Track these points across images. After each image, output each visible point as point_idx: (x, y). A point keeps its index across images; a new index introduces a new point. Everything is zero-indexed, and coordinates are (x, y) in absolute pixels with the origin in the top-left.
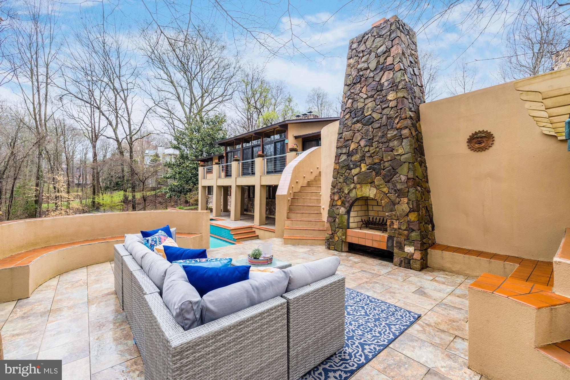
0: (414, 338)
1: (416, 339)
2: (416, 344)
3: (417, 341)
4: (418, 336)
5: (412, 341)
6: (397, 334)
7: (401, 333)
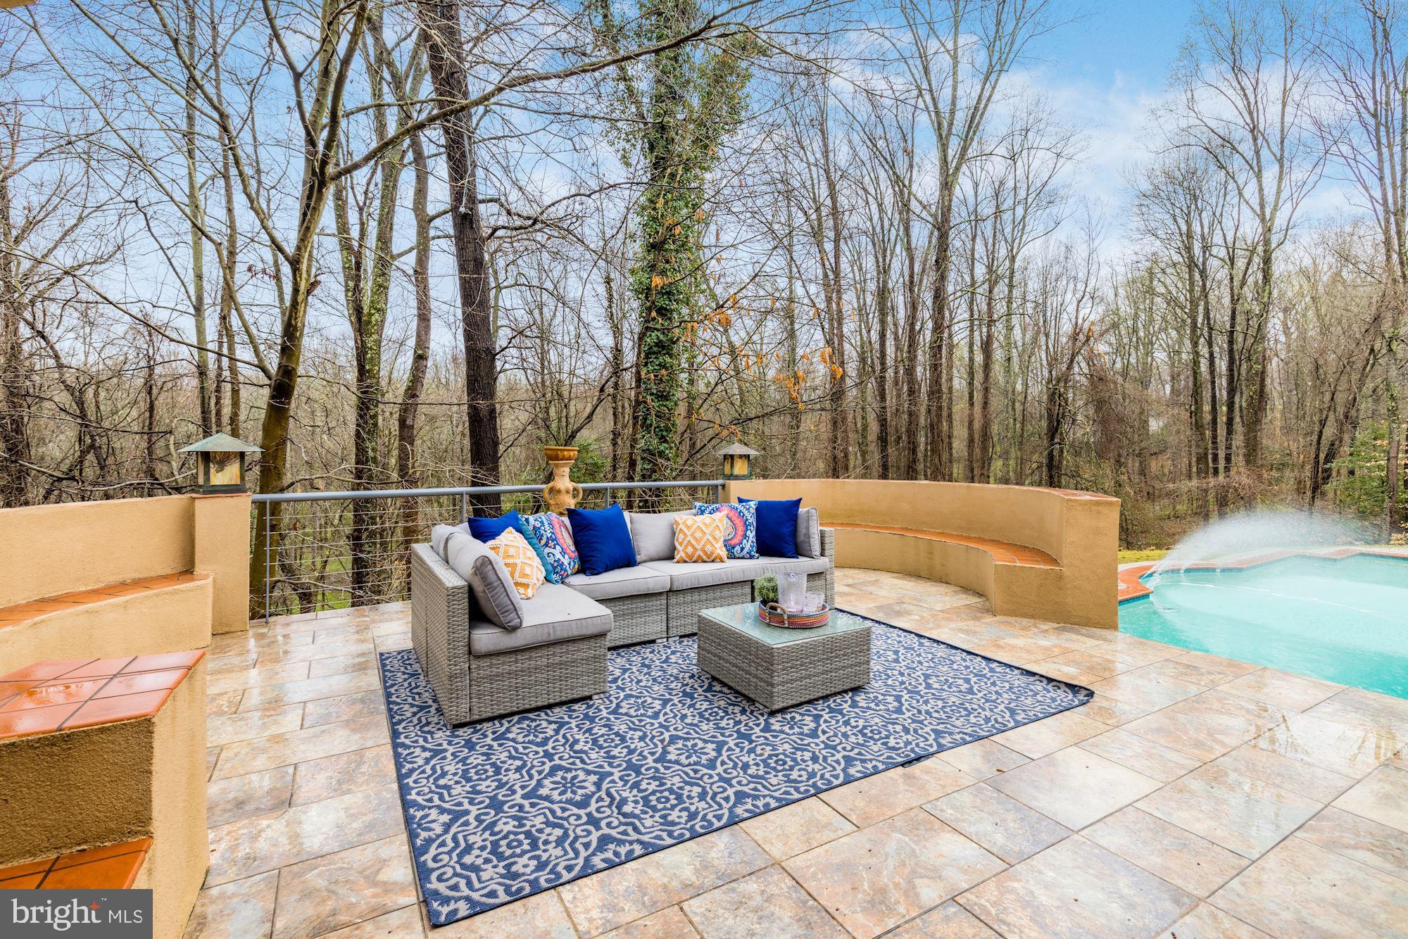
0: (374, 835)
1: (367, 838)
2: (355, 825)
3: (360, 835)
4: (370, 848)
5: (371, 826)
6: (412, 811)
7: (408, 820)
